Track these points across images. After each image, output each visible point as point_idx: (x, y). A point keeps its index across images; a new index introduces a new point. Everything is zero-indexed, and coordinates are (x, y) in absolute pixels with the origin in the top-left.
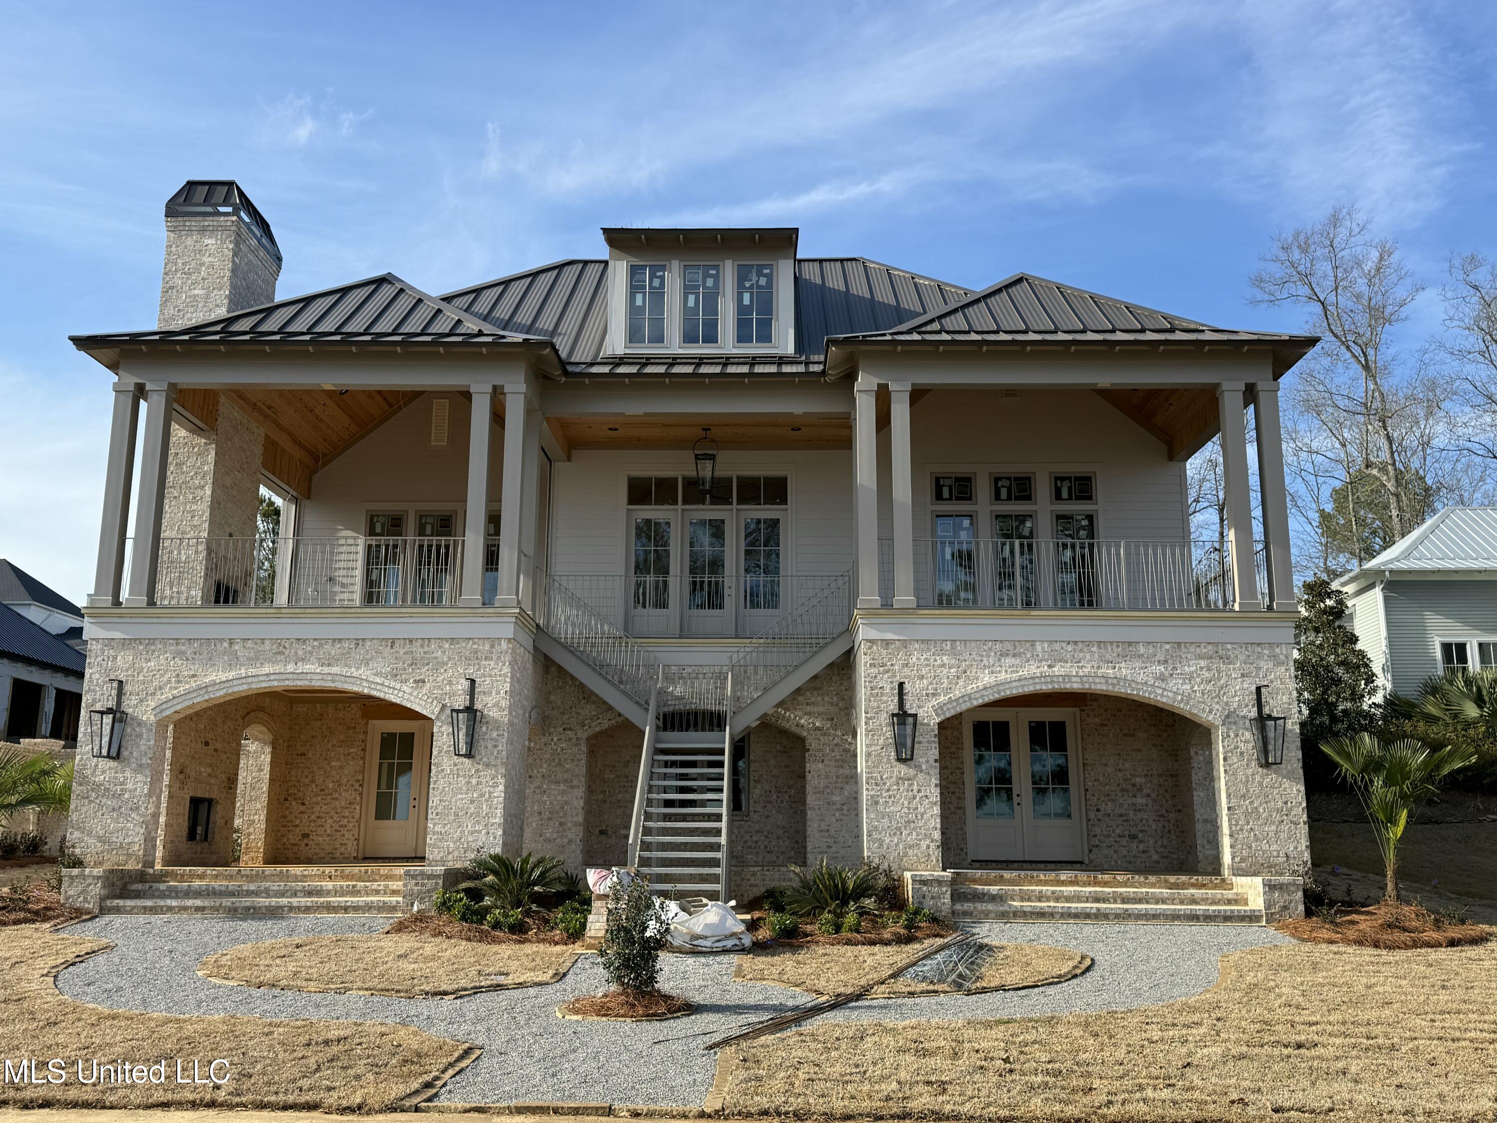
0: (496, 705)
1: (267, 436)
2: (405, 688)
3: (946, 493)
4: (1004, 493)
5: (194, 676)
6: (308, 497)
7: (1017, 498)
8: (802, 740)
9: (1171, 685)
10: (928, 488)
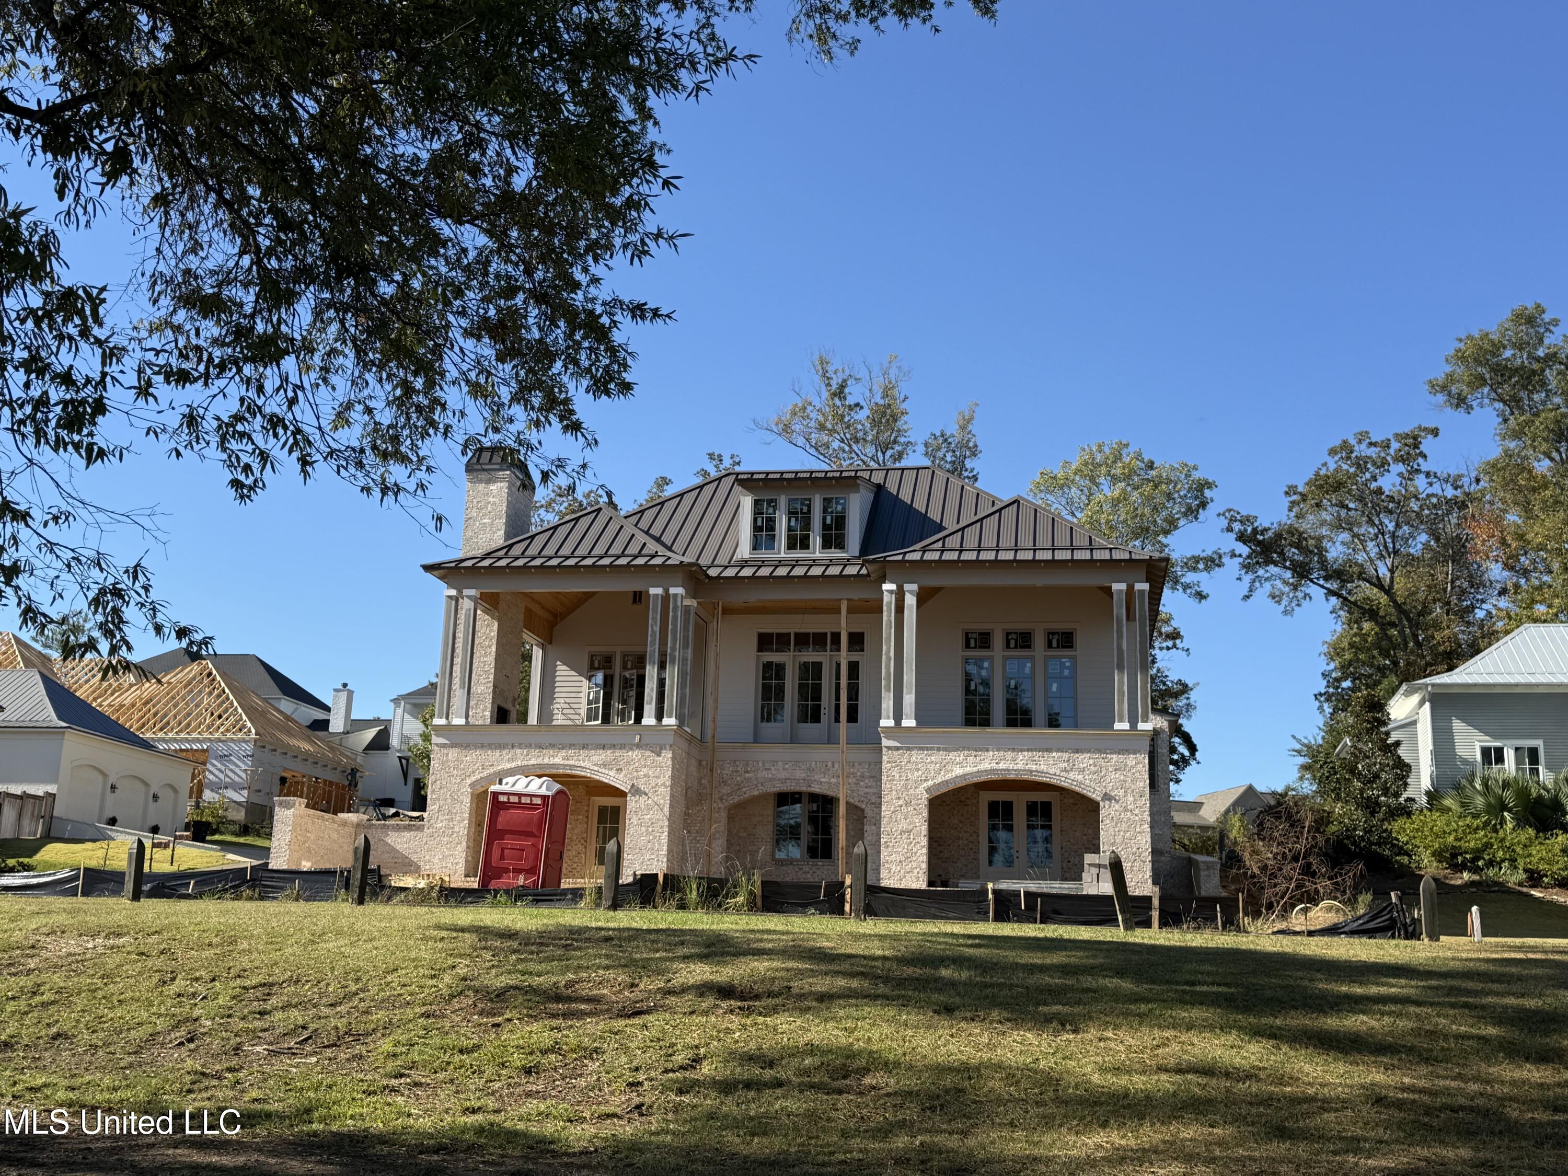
0: (664, 784)
2: (611, 773)
3: (972, 643)
6: (550, 643)
7: (1022, 647)
8: (862, 810)
9: (1071, 775)
10: (960, 640)
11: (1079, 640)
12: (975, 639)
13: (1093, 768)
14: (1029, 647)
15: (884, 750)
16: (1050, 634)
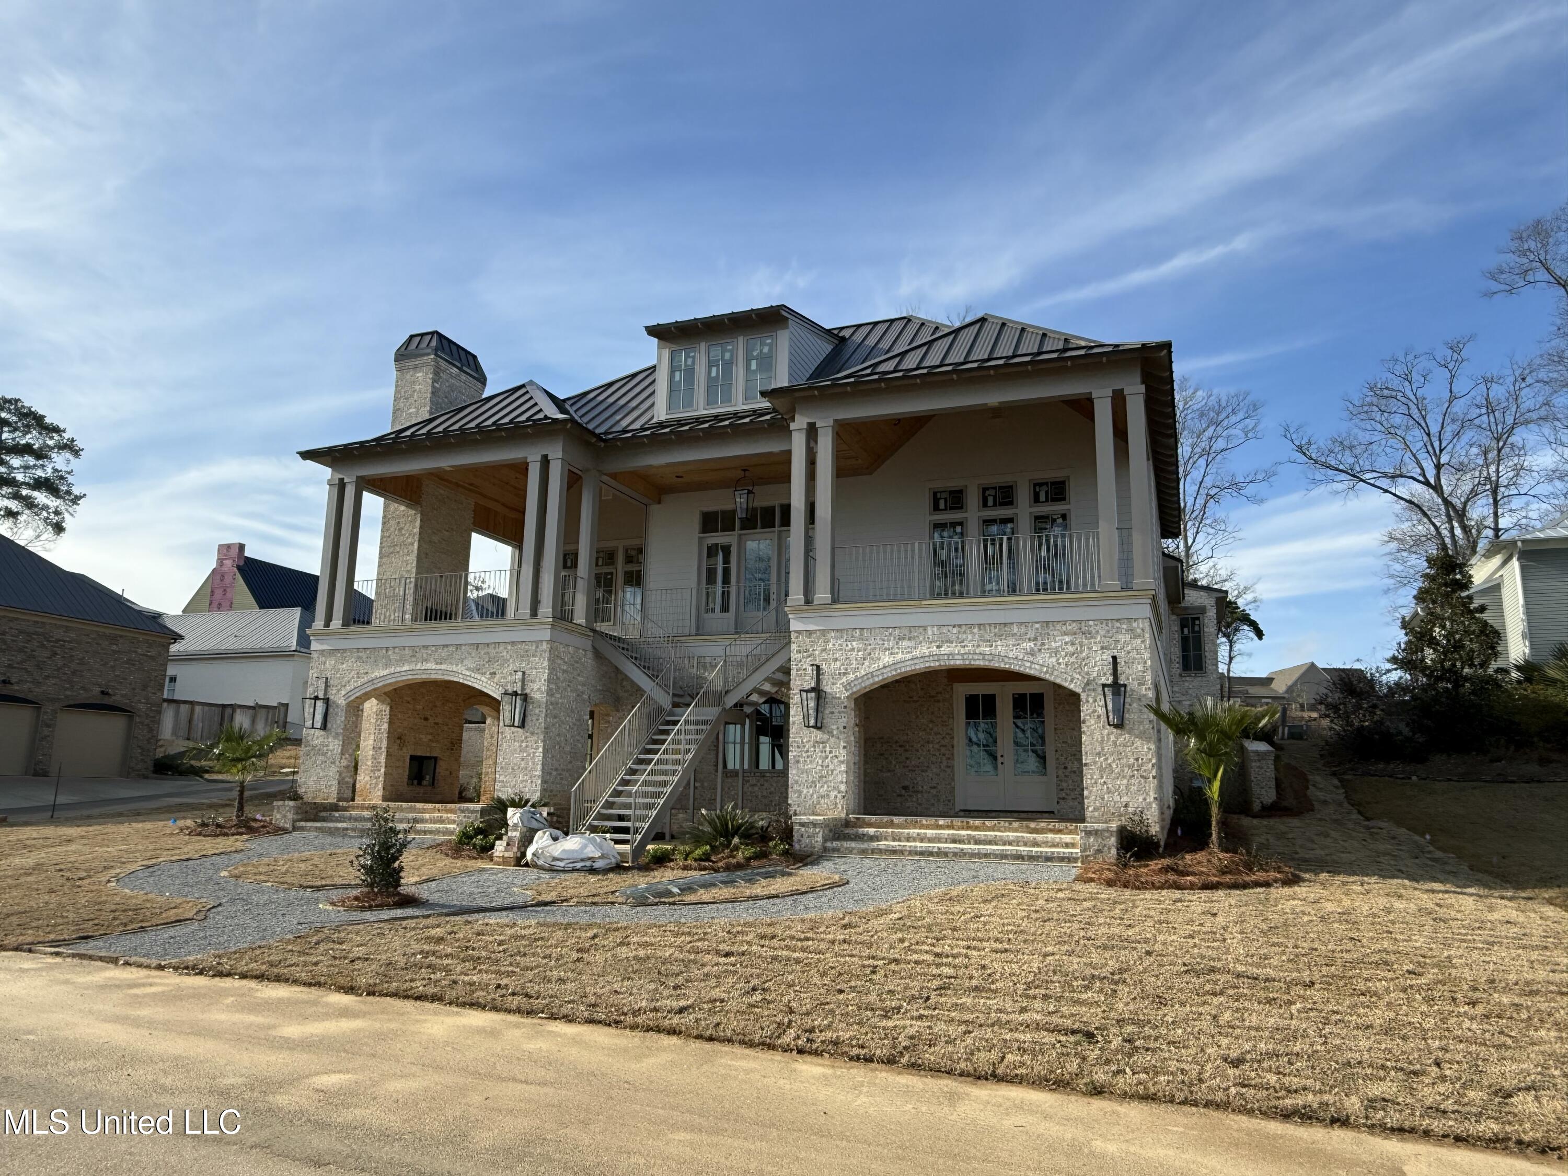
0: (539, 689)
1: (476, 504)
2: (483, 679)
3: (942, 506)
4: (990, 501)
7: (1001, 504)
9: (1040, 659)
10: (926, 502)
11: (1073, 489)
12: (946, 499)
13: (1071, 649)
14: (1011, 503)
15: (793, 635)
16: (1036, 486)
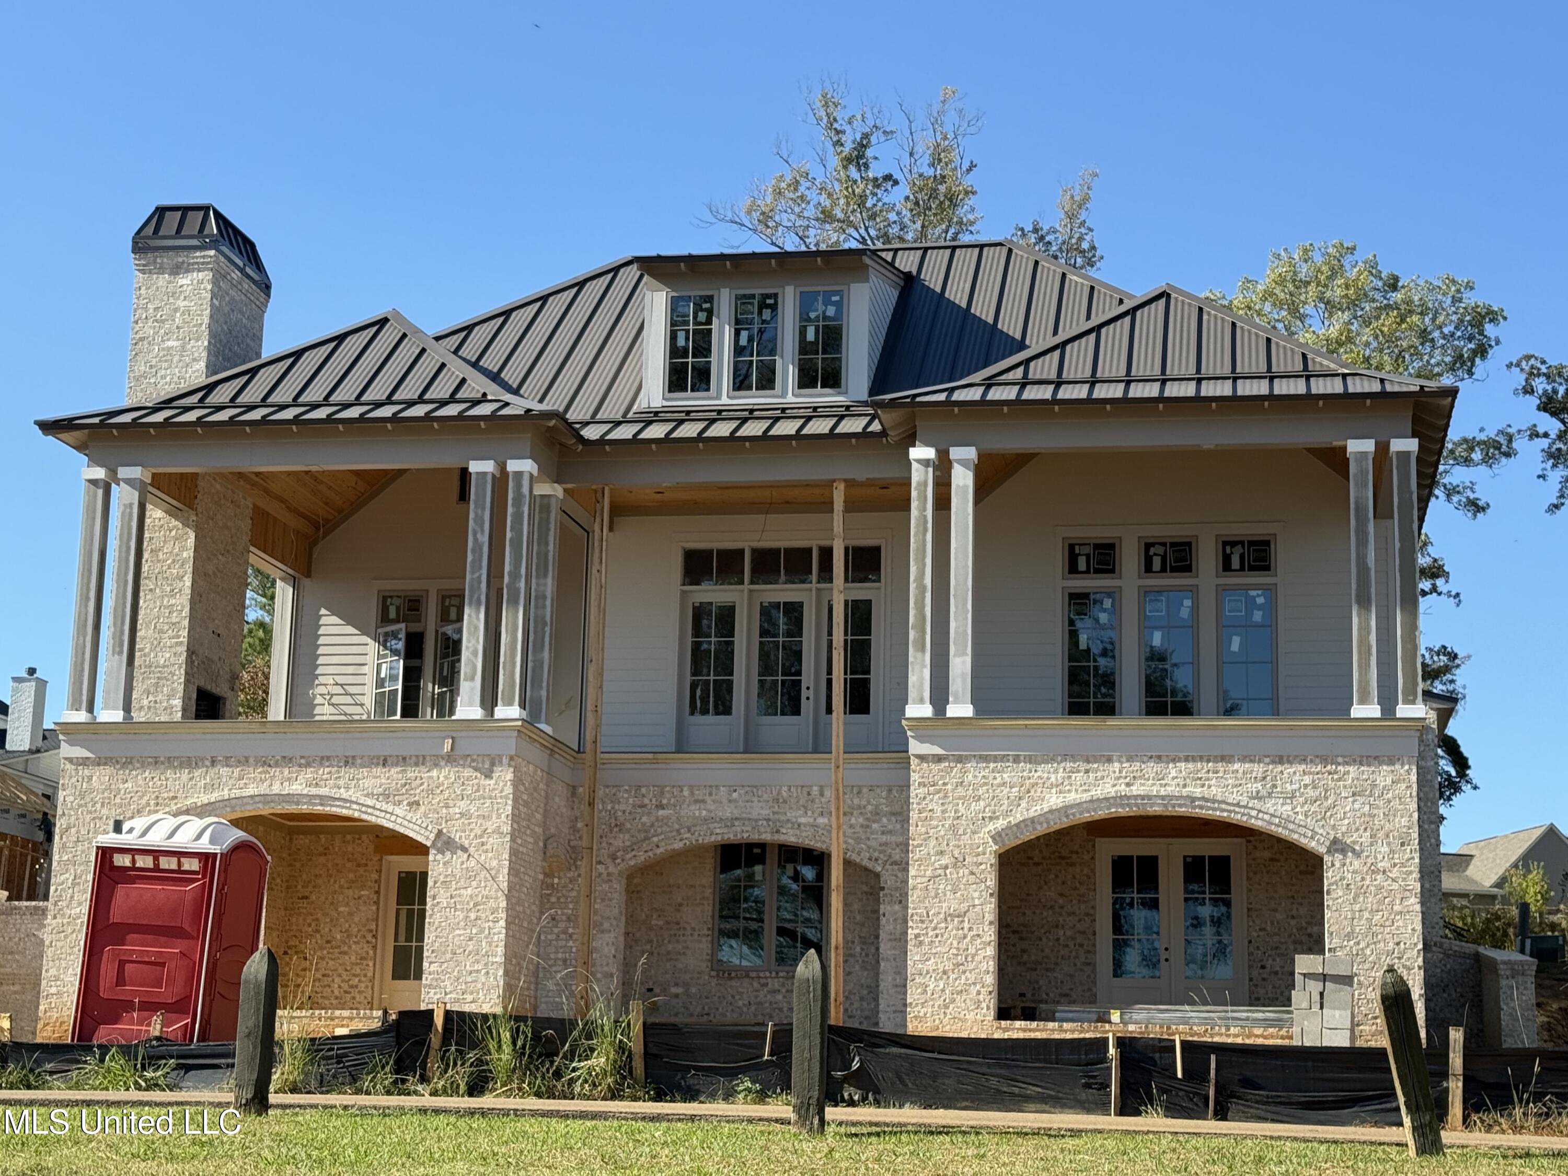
0: (497, 831)
1: (255, 507)
2: (398, 811)
3: (1082, 564)
4: (1157, 563)
5: (175, 798)
6: (308, 575)
7: (1174, 570)
8: (877, 876)
9: (1269, 806)
10: (1059, 559)
11: (1281, 555)
12: (1088, 556)
13: (1310, 793)
14: (1188, 569)
15: (914, 762)
16: (1228, 544)
